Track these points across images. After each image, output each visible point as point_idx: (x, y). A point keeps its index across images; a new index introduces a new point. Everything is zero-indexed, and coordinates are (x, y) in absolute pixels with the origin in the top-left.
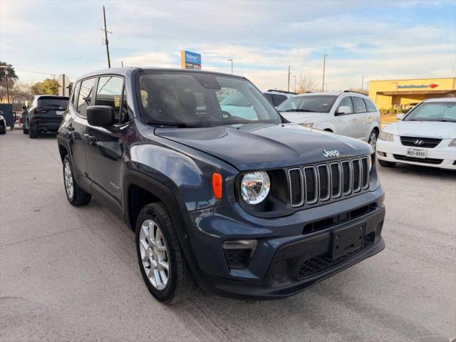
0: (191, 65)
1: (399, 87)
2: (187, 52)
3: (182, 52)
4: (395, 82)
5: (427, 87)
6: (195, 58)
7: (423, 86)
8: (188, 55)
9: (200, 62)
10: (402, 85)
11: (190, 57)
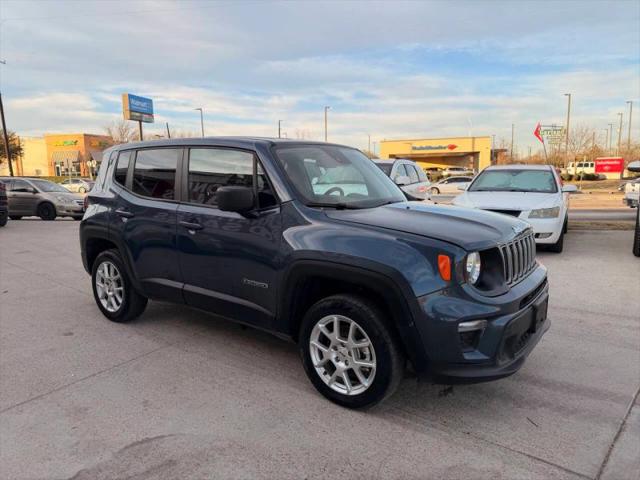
0: (137, 114)
1: (414, 148)
2: (131, 97)
3: (124, 96)
4: (409, 142)
5: (445, 148)
6: (144, 104)
7: (440, 148)
8: (133, 101)
9: (152, 111)
10: (418, 146)
11: (138, 103)
